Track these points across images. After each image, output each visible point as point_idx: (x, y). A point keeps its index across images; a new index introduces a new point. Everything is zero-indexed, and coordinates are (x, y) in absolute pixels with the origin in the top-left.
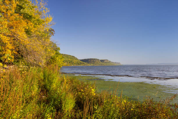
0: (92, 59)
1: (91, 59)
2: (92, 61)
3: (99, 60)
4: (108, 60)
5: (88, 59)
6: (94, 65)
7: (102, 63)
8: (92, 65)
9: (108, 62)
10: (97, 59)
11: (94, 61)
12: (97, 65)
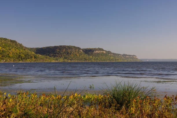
0: (64, 47)
1: (61, 48)
2: (64, 50)
3: (79, 49)
4: (102, 50)
5: (56, 48)
6: (66, 60)
7: (86, 56)
8: (61, 60)
9: (102, 54)
10: (74, 47)
11: (69, 51)
12: (72, 61)
